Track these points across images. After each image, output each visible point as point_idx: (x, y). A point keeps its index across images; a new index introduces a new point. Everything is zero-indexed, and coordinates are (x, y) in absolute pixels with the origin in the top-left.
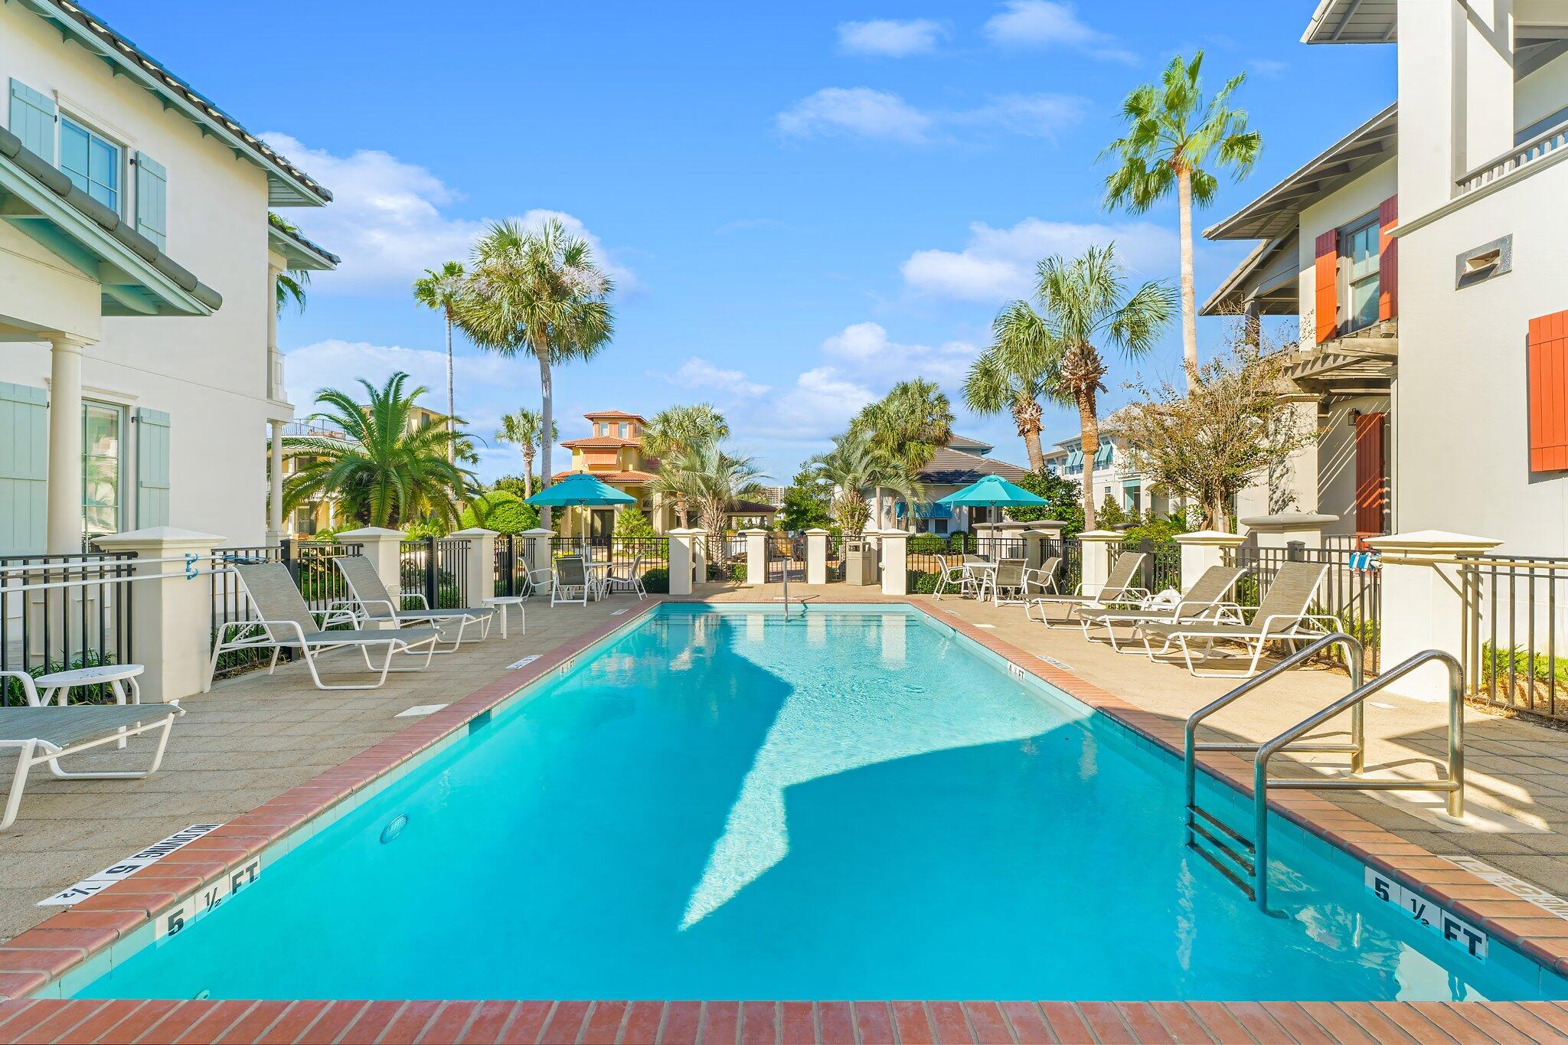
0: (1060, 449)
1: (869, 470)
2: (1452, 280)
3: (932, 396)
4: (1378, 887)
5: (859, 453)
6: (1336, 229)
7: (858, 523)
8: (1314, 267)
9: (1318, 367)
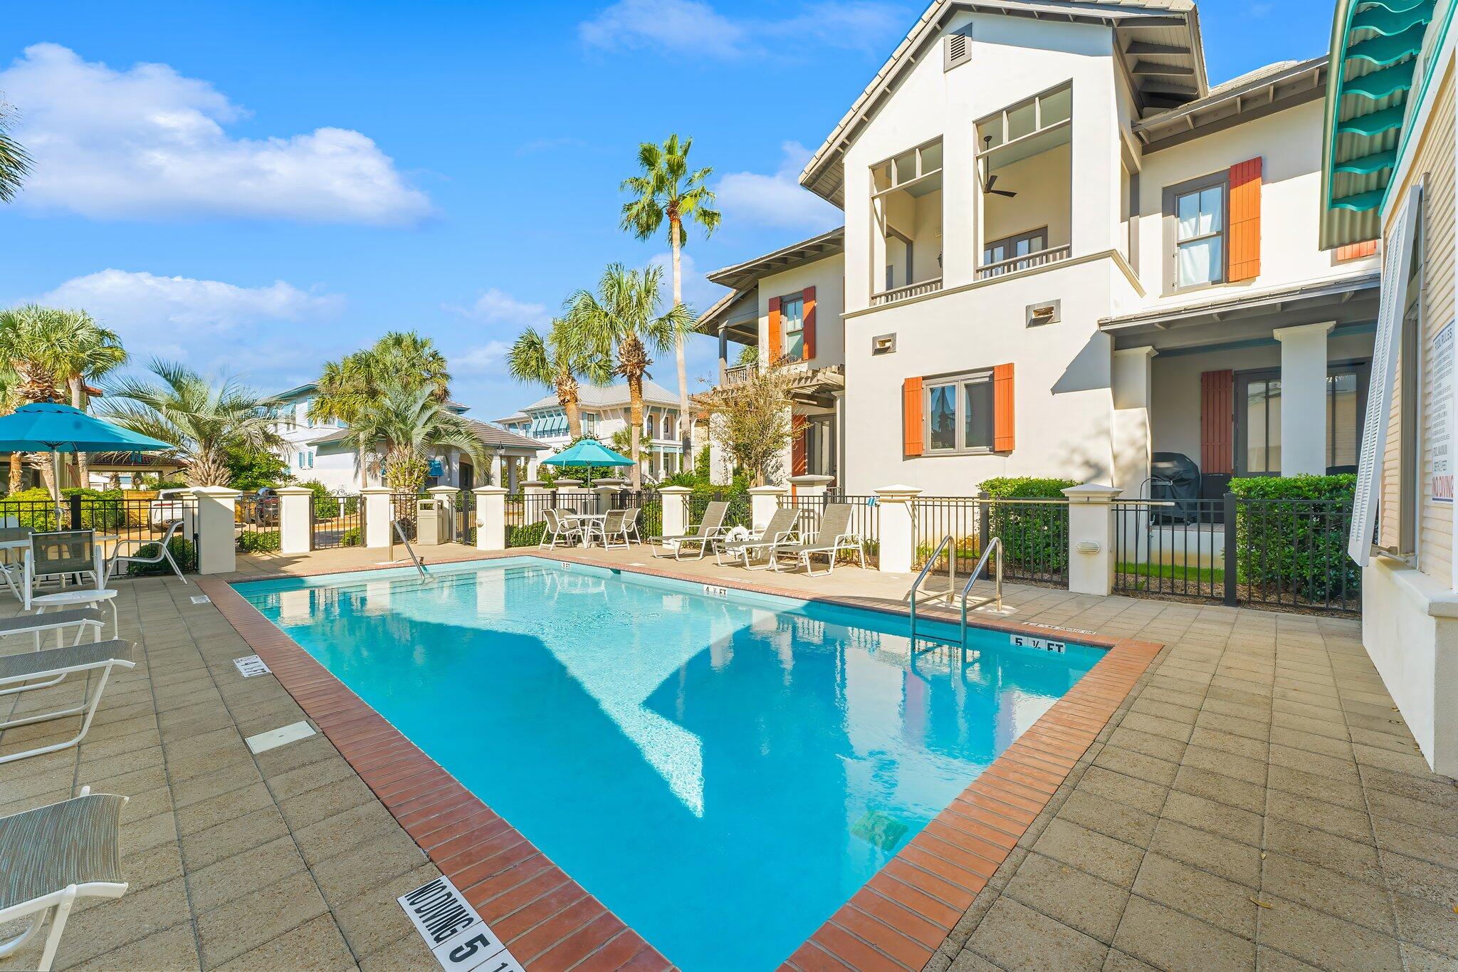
0: (524, 415)
1: (429, 428)
2: (871, 351)
3: (427, 351)
4: (1017, 642)
5: (417, 408)
6: (780, 297)
7: (416, 480)
8: (767, 317)
9: (796, 384)
